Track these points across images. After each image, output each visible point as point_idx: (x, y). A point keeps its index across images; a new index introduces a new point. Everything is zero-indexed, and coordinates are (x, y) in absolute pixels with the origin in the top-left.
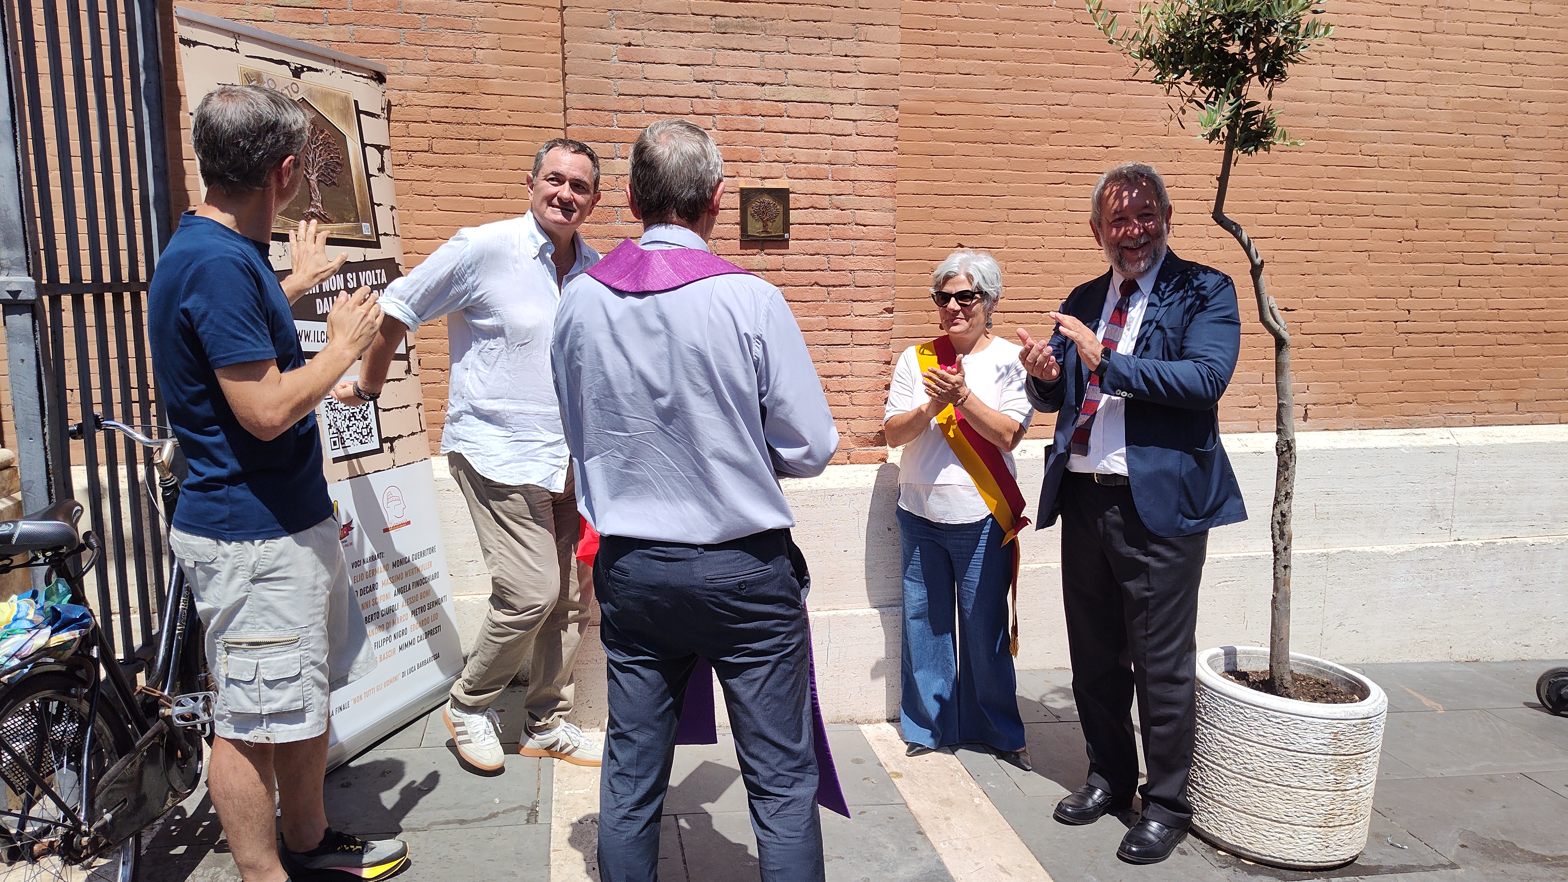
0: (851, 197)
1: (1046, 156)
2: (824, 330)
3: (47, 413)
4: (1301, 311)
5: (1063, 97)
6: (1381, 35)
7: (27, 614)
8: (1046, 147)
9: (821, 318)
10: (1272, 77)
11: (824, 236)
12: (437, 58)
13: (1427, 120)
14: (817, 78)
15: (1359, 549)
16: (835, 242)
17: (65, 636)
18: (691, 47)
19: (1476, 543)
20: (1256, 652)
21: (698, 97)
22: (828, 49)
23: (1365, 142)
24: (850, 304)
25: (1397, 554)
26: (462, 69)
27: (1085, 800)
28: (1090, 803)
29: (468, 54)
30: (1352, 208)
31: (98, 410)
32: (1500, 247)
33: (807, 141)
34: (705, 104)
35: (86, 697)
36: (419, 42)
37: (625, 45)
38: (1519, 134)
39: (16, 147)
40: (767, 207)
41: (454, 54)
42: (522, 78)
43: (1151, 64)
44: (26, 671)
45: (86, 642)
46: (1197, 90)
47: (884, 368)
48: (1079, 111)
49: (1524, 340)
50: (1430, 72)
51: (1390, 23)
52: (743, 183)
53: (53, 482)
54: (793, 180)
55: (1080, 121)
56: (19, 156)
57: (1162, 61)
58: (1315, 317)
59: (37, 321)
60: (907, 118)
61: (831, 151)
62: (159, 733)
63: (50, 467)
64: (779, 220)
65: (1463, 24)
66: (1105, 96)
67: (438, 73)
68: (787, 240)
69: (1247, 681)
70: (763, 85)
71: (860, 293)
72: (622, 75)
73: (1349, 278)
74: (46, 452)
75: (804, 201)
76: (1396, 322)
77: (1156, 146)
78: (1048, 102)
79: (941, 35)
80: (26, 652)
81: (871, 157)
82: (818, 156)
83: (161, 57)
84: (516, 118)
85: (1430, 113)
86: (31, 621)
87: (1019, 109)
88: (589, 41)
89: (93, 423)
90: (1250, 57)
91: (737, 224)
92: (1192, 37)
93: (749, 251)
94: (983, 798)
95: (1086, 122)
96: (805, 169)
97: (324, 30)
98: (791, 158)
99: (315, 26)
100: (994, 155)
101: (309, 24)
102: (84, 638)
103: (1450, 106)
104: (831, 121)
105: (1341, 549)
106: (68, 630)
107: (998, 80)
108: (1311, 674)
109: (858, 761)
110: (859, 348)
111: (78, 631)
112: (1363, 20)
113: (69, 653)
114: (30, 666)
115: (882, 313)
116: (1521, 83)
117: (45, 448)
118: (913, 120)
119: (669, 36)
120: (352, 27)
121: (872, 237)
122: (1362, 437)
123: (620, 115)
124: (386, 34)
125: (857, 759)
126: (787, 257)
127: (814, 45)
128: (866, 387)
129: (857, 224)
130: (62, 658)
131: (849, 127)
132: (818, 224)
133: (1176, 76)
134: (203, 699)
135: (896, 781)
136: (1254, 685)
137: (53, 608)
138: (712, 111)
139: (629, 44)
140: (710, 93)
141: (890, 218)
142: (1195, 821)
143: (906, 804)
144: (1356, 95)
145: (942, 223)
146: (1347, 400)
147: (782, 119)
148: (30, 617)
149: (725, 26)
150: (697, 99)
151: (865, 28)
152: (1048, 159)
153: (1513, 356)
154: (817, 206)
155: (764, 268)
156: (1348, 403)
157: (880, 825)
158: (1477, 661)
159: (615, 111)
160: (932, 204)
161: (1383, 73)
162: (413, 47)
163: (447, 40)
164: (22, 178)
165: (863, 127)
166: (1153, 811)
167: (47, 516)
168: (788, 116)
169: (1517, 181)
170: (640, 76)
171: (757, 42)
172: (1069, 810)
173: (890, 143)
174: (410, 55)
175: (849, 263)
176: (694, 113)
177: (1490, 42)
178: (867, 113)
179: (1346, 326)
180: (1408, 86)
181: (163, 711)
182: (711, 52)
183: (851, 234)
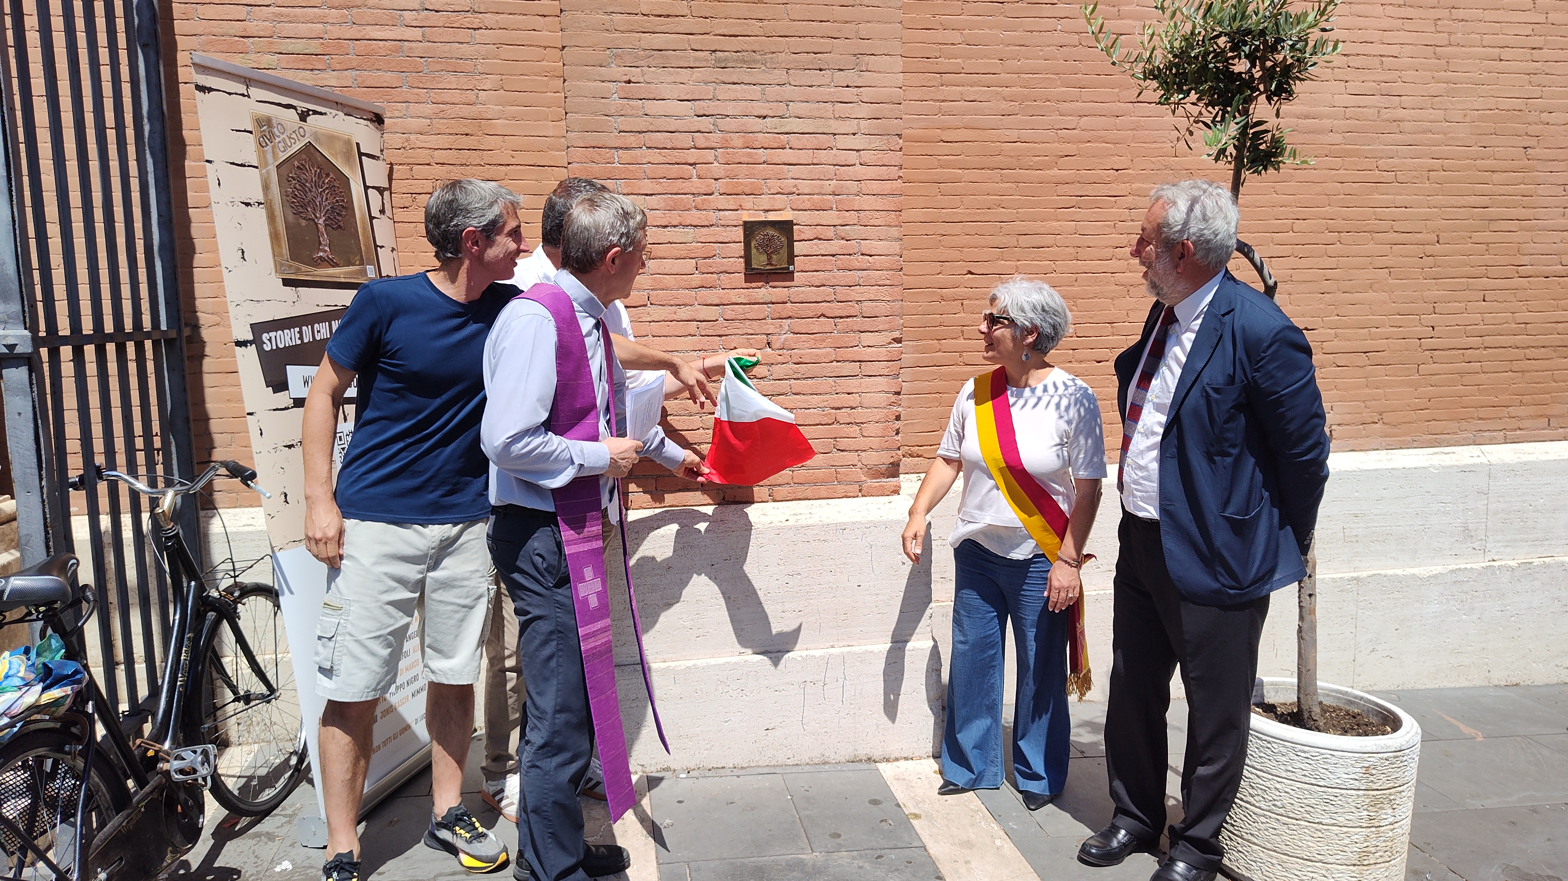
0: (856, 227)
1: (1055, 180)
2: (832, 362)
3: (44, 466)
4: (1322, 331)
5: (1071, 121)
6: (1394, 50)
7: (19, 672)
8: (1055, 171)
9: (828, 350)
10: (1279, 96)
11: (829, 267)
12: (440, 100)
13: (1445, 134)
14: (818, 109)
15: (1390, 572)
16: (841, 273)
17: (56, 693)
18: (691, 83)
19: (1512, 563)
20: (1284, 683)
21: (699, 131)
22: (830, 80)
23: (1381, 158)
24: (857, 335)
25: (1430, 577)
26: (465, 110)
27: (1111, 841)
28: (1115, 844)
29: (471, 96)
30: (1371, 224)
31: (100, 460)
32: (1525, 260)
33: (810, 172)
34: (707, 139)
35: (81, 753)
36: (421, 85)
37: (625, 82)
38: (1541, 145)
39: (12, 201)
40: (771, 239)
41: (456, 96)
42: (525, 118)
43: (1155, 84)
44: (15, 729)
45: (80, 698)
46: (1204, 111)
47: (893, 398)
48: (1087, 135)
49: (1554, 355)
50: (1445, 85)
51: (1403, 37)
52: (746, 217)
53: (51, 535)
54: (797, 212)
55: (1088, 144)
56: (15, 210)
57: (1166, 82)
58: (1336, 336)
59: (34, 374)
60: (913, 146)
61: (834, 181)
62: (159, 788)
63: (48, 520)
64: (784, 252)
65: (1478, 36)
66: (1113, 119)
67: (441, 115)
68: (793, 272)
69: (1275, 713)
70: (765, 117)
71: (868, 324)
72: (622, 113)
73: (1370, 295)
74: (44, 505)
75: (809, 233)
76: (1420, 339)
77: (1167, 167)
78: (1055, 127)
79: (945, 63)
80: (15, 710)
81: (875, 187)
82: (822, 187)
83: (165, 107)
84: (520, 158)
85: (1447, 126)
86: (23, 679)
87: (1026, 134)
88: (589, 80)
89: (93, 473)
90: (1257, 75)
91: (741, 257)
92: (1196, 57)
93: (754, 285)
94: (1004, 840)
95: (1095, 145)
96: (809, 200)
97: (327, 76)
98: (794, 190)
99: (318, 72)
100: (1002, 181)
101: (312, 70)
102: (78, 694)
103: (1468, 119)
104: (835, 151)
105: (1371, 573)
106: (60, 687)
107: (1004, 106)
108: (1341, 705)
109: (875, 802)
110: (867, 379)
111: (70, 688)
112: (1376, 35)
113: (62, 710)
114: (19, 725)
115: (890, 343)
116: (1541, 93)
117: (43, 501)
118: (918, 148)
119: (669, 72)
120: (354, 73)
121: (878, 267)
122: (1389, 457)
123: (621, 151)
124: (388, 78)
125: (875, 800)
126: (792, 289)
127: (815, 77)
128: (877, 418)
129: (862, 254)
130: (56, 714)
131: (852, 157)
132: (823, 255)
133: (1181, 96)
134: (202, 753)
135: (915, 822)
136: (1283, 719)
137: (44, 664)
138: (714, 145)
139: (629, 82)
140: (712, 127)
141: (896, 247)
142: (1225, 861)
143: (924, 848)
144: (1370, 111)
145: (951, 251)
146: (1372, 420)
147: (785, 151)
148: (21, 674)
149: (724, 60)
150: (698, 134)
151: (867, 58)
152: (1057, 183)
153: (1543, 371)
154: (822, 237)
155: (769, 300)
156: (1374, 423)
157: (897, 870)
158: (1517, 685)
159: (616, 148)
160: (940, 232)
161: (1397, 87)
162: (416, 90)
163: (449, 82)
164: (17, 232)
165: (866, 156)
166: (1181, 851)
167: (43, 570)
168: (791, 148)
169: (1540, 192)
170: (641, 113)
171: (757, 75)
172: (1094, 851)
173: (894, 172)
174: (412, 98)
175: (855, 294)
176: (696, 148)
177: (1506, 54)
178: (870, 143)
179: (1369, 344)
180: (1424, 100)
181: (161, 765)
182: (711, 87)
183: (857, 265)
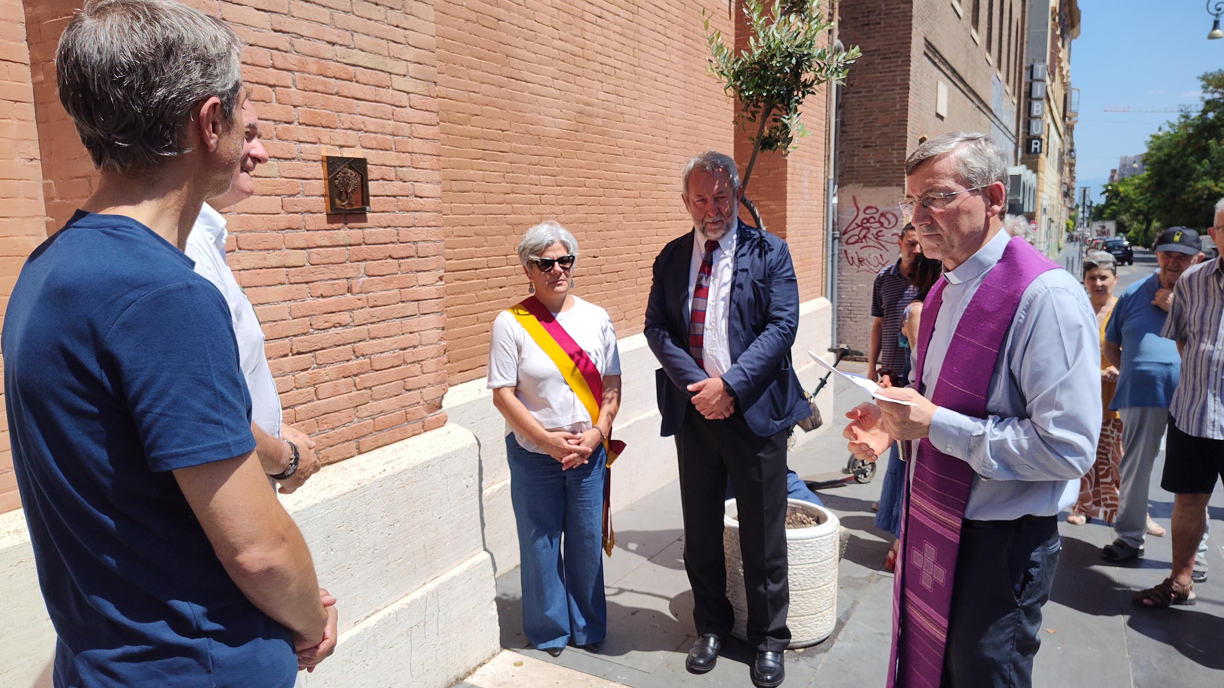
0: (410, 169)
2: (398, 303)
9: (395, 291)
11: (393, 209)
14: (377, 45)
16: (401, 214)
21: (277, 49)
22: (384, 17)
24: (415, 275)
30: (616, 183)
33: (374, 109)
34: (284, 59)
40: (349, 177)
47: (441, 333)
48: (485, 99)
50: (638, 93)
51: (623, 57)
52: (326, 151)
54: (366, 150)
61: (392, 121)
64: (359, 192)
68: (365, 214)
70: (334, 44)
71: (422, 264)
75: (378, 172)
81: (422, 130)
82: (383, 126)
95: (490, 108)
96: (374, 138)
104: (391, 91)
110: (424, 317)
115: (437, 281)
121: (427, 208)
126: (365, 231)
127: (373, 11)
129: (416, 196)
131: (404, 99)
132: (387, 196)
138: (292, 67)
140: (289, 47)
141: (438, 190)
147: (352, 83)
150: (276, 52)
154: (386, 177)
155: (348, 242)
165: (416, 100)
168: (357, 82)
173: (434, 118)
175: (414, 234)
176: (274, 67)
178: (416, 87)
183: (413, 206)
